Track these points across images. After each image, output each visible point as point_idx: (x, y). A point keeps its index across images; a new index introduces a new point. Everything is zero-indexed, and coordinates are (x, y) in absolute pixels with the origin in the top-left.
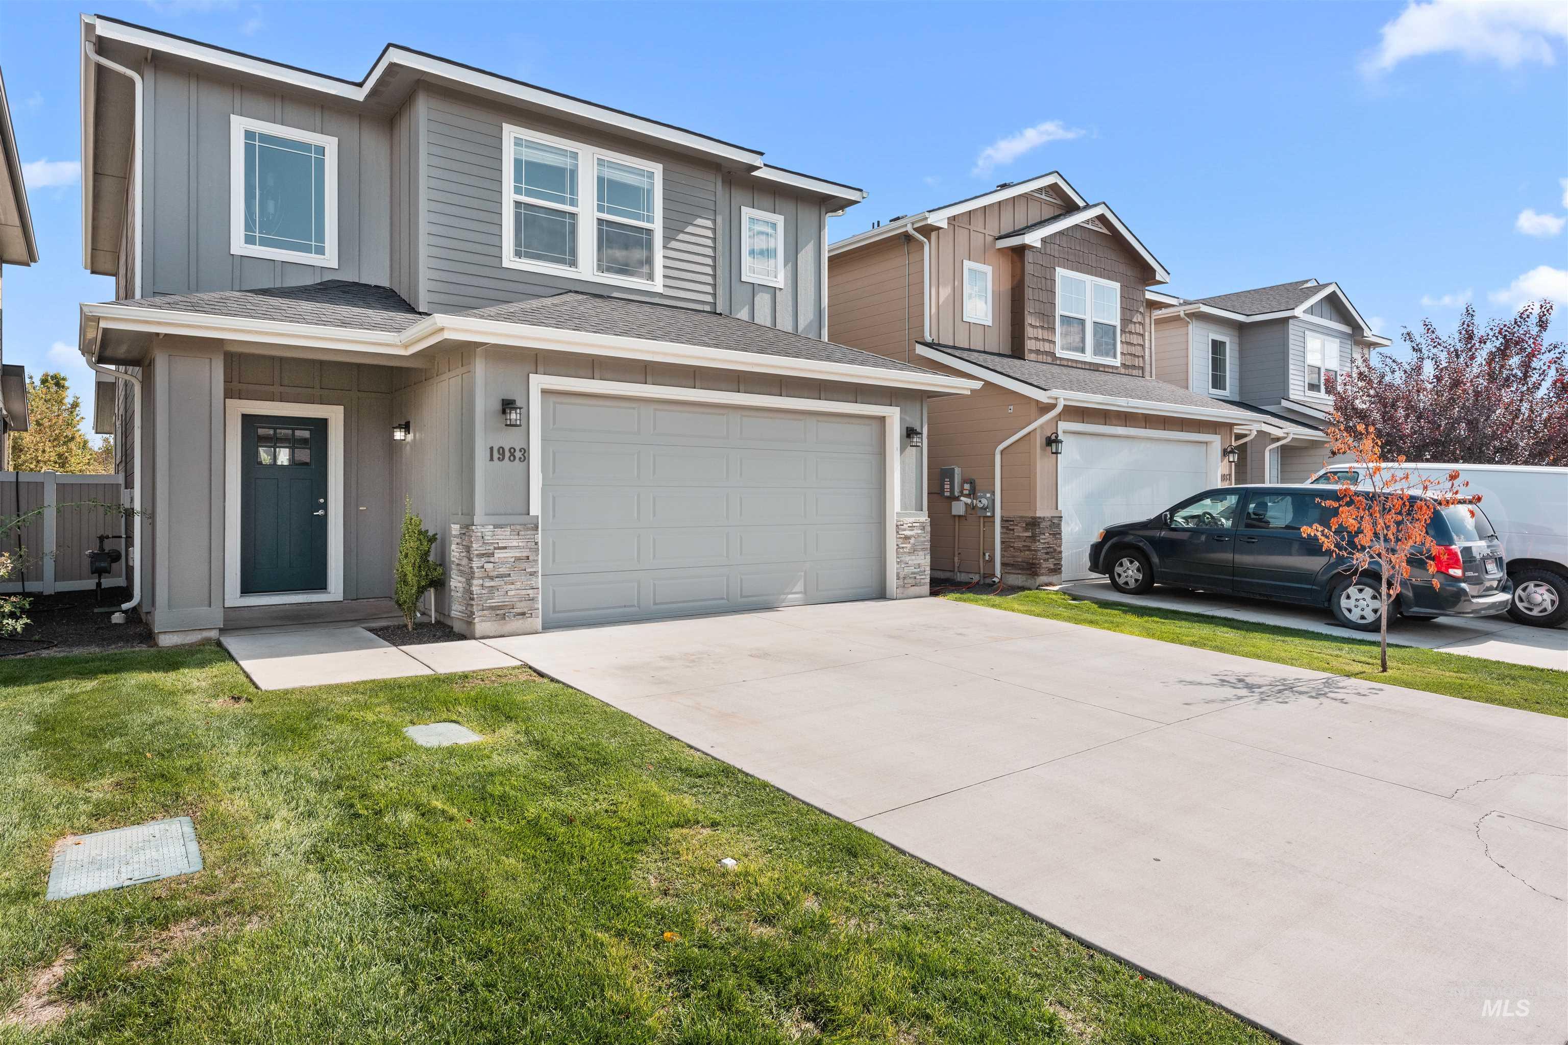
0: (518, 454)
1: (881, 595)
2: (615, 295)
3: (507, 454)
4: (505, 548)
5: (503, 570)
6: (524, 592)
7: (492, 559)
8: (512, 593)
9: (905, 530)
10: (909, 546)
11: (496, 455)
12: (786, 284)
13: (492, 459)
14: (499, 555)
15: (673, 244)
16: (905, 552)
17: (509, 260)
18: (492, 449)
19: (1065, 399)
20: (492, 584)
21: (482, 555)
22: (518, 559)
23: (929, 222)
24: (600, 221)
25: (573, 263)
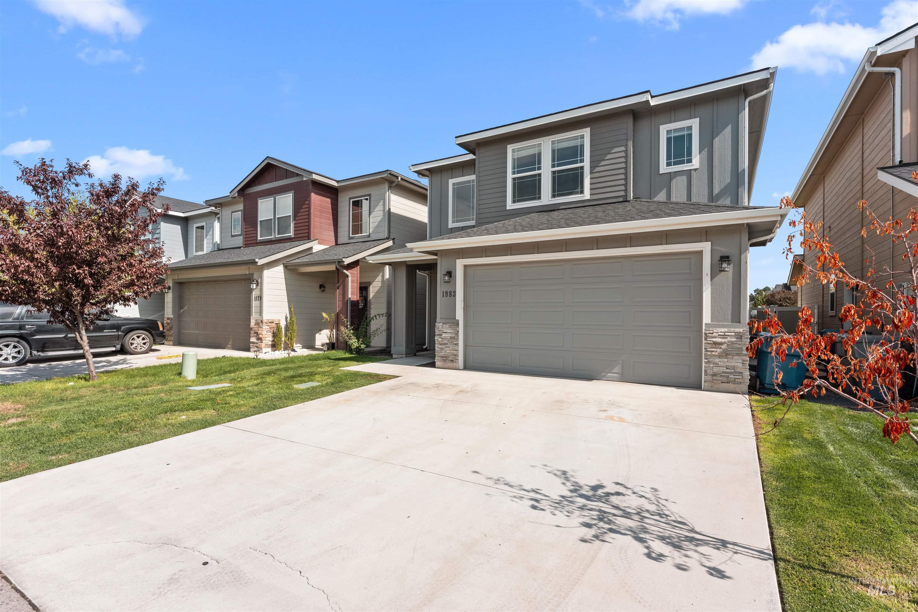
0: (453, 294)
3: (449, 294)
4: (446, 333)
5: (445, 342)
6: (452, 352)
7: (441, 337)
8: (448, 351)
9: (715, 337)
10: (719, 350)
11: (445, 295)
13: (443, 296)
14: (444, 335)
16: (714, 355)
17: (510, 205)
18: (443, 292)
20: (441, 347)
21: (438, 335)
22: (451, 337)
23: (879, 54)
24: (554, 172)
25: (539, 198)
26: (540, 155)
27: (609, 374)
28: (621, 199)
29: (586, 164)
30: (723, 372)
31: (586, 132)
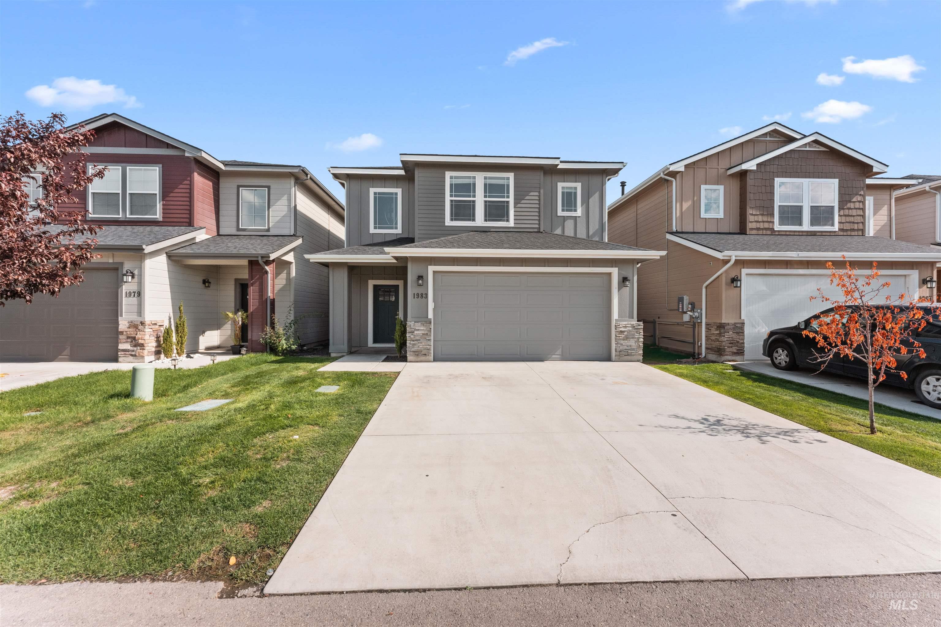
0: (424, 296)
1: (609, 359)
2: (492, 230)
3: (420, 296)
4: (418, 330)
5: (417, 338)
6: (425, 347)
7: (413, 334)
8: (421, 347)
9: (621, 328)
10: (623, 336)
11: (416, 296)
12: (582, 214)
13: (414, 298)
14: (416, 332)
15: (519, 205)
16: (620, 339)
17: (448, 222)
18: (414, 294)
19: (735, 256)
20: (413, 343)
21: (410, 332)
22: (423, 334)
23: (671, 170)
24: (485, 202)
25: (474, 220)
26: (474, 185)
27: (553, 356)
28: (536, 230)
29: (511, 200)
30: (625, 349)
31: (511, 175)
